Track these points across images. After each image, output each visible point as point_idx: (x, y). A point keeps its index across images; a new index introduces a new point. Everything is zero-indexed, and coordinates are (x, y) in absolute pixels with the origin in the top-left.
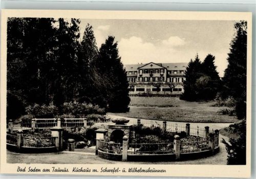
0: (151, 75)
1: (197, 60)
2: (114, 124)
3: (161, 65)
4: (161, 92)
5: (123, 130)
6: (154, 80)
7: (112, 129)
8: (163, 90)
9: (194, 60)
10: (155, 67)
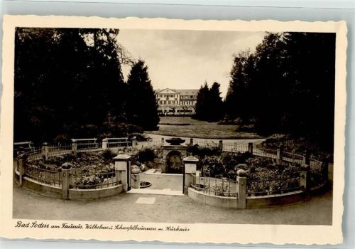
0: (167, 99)
1: (206, 87)
2: (168, 144)
3: (175, 91)
4: (176, 113)
5: (180, 151)
6: (170, 102)
7: (168, 150)
8: (178, 111)
9: (203, 87)
10: (170, 92)
